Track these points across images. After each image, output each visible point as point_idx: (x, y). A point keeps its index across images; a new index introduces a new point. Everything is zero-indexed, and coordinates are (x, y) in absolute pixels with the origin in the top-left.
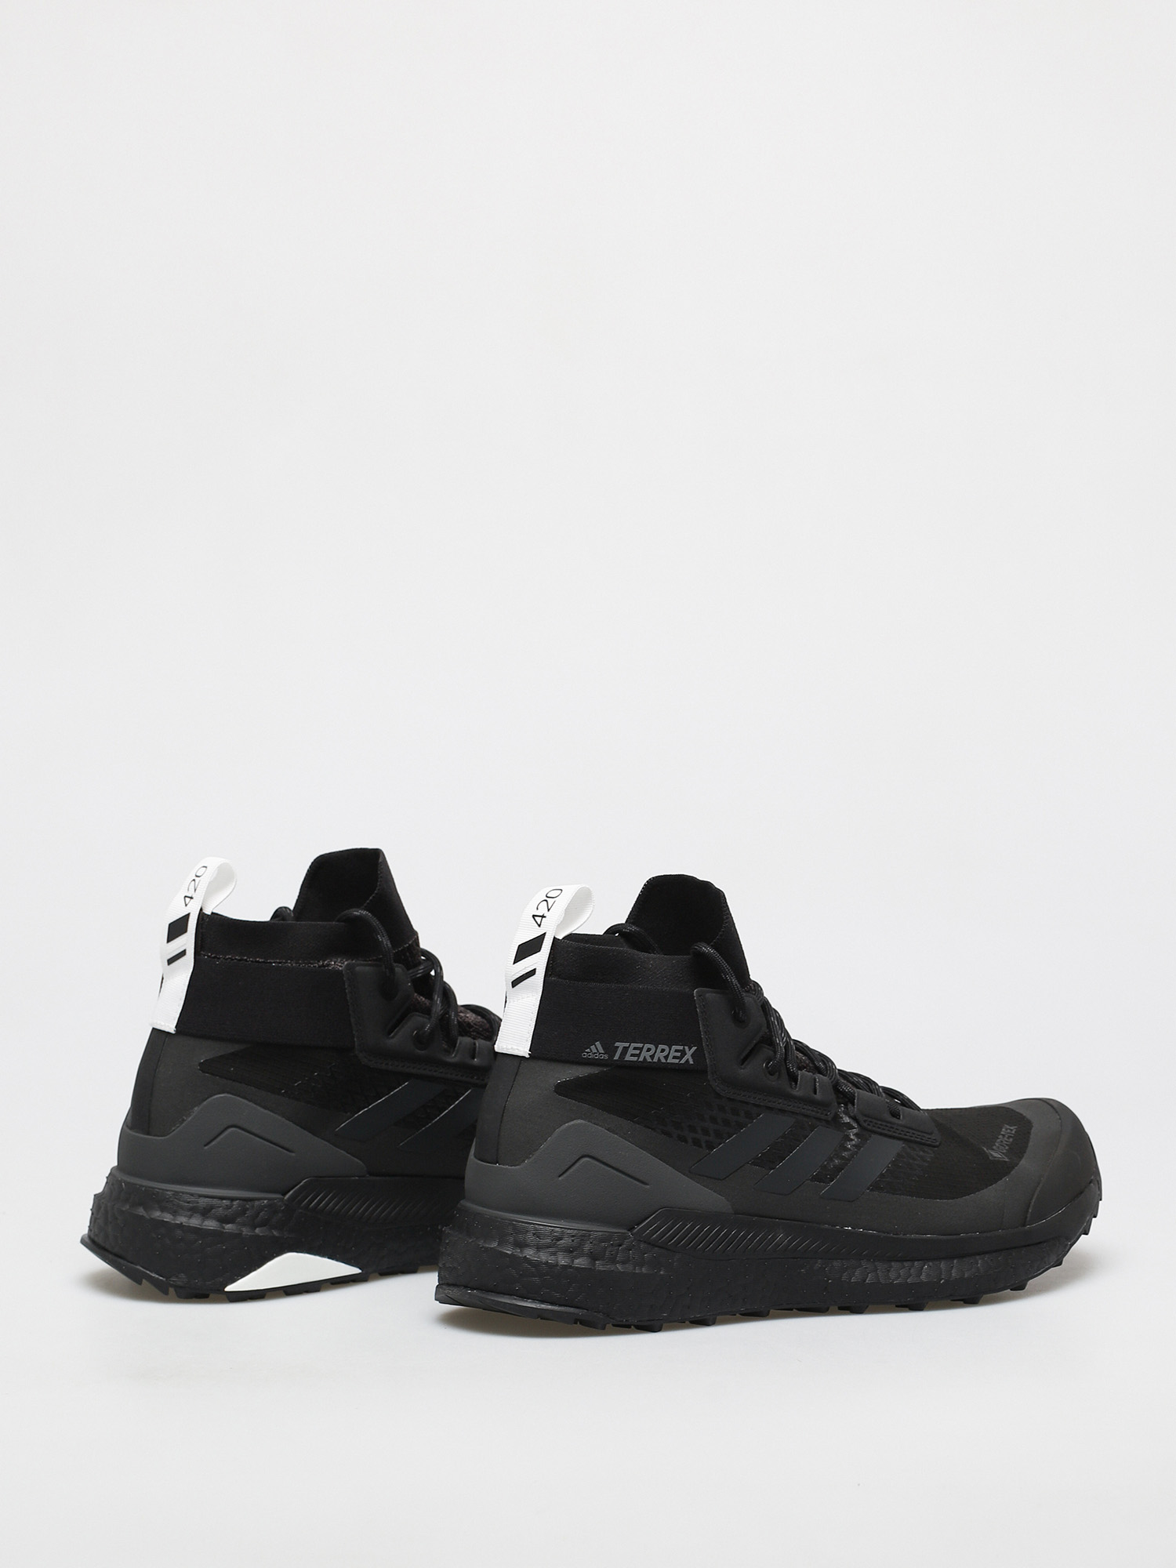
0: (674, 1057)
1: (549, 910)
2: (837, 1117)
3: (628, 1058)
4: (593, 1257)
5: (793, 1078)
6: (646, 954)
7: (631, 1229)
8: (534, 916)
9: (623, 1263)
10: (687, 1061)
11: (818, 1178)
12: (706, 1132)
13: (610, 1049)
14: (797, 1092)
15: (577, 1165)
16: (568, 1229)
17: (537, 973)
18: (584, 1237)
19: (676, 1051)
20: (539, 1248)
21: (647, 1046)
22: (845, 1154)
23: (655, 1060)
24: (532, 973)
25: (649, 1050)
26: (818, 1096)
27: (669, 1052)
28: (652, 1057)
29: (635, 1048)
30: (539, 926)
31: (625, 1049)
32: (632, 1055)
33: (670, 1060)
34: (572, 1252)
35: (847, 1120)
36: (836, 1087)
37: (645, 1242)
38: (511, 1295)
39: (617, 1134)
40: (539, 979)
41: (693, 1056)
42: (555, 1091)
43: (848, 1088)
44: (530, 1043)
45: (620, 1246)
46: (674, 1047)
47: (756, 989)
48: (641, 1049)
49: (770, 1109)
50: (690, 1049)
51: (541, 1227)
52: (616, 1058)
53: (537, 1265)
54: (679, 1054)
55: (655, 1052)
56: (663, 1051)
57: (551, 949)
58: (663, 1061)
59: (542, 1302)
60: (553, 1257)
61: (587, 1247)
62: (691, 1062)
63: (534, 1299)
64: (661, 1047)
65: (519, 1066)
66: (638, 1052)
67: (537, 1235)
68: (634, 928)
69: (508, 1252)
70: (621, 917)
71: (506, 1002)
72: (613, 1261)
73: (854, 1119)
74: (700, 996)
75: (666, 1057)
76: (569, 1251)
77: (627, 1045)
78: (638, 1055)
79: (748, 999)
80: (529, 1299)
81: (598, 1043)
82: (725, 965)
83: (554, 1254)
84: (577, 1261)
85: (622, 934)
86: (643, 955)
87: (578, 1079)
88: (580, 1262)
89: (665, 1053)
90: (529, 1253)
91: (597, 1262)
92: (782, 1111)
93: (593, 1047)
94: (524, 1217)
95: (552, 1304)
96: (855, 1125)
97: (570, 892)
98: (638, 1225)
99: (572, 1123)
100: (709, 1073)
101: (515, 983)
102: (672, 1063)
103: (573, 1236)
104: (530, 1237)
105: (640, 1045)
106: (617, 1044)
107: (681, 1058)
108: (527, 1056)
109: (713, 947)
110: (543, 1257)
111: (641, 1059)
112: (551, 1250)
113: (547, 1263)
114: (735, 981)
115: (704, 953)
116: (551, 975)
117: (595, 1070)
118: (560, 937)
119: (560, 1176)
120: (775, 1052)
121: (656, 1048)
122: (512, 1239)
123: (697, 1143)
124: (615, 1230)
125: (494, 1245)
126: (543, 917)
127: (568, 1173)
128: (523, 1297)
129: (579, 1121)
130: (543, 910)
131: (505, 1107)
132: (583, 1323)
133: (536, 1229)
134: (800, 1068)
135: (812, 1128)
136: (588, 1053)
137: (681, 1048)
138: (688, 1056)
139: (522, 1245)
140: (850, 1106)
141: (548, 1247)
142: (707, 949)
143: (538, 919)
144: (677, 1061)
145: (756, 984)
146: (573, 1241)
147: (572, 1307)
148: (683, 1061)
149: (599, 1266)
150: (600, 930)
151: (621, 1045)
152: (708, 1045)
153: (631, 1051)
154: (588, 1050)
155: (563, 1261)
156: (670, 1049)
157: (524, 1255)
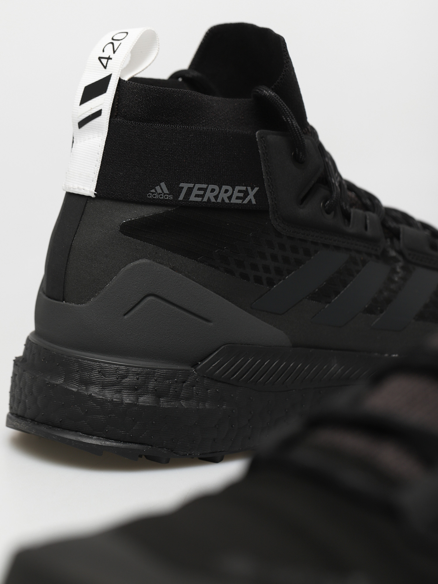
0: (238, 198)
1: (114, 52)
2: (384, 253)
3: (192, 198)
4: (158, 394)
5: (347, 216)
6: (210, 97)
7: (195, 365)
8: (100, 58)
9: (187, 399)
10: (250, 201)
11: (370, 310)
12: (267, 269)
13: (175, 190)
14: (351, 229)
15: (143, 303)
16: (133, 367)
17: (102, 114)
18: (149, 374)
19: (240, 191)
20: (104, 386)
21: (211, 187)
22: (393, 286)
23: (219, 200)
24: (98, 114)
25: (213, 190)
26: (369, 233)
27: (233, 192)
28: (216, 197)
29: (199, 189)
30: (105, 67)
31: (190, 190)
32: (197, 196)
33: (234, 201)
34: (136, 390)
35: (393, 253)
36: (383, 224)
37: (208, 378)
38: (76, 431)
39: (181, 273)
40: (104, 120)
41: (255, 196)
42: (120, 231)
43: (392, 224)
44: (96, 183)
45: (184, 382)
46: (237, 188)
47: (312, 133)
48: (205, 190)
49: (326, 246)
50: (252, 189)
51: (107, 365)
52: (181, 198)
53: (102, 403)
54: (241, 195)
55: (219, 192)
56: (226, 191)
57: (117, 90)
58: (227, 201)
59: (108, 438)
60: (117, 395)
61: (152, 385)
62: (254, 202)
63: (99, 436)
64: (224, 187)
65: (85, 206)
66: (202, 192)
67: (102, 372)
68: (195, 74)
69: (74, 389)
70: (184, 63)
71: (73, 142)
72: (177, 397)
73: (400, 252)
74: (262, 138)
75: (230, 198)
76: (134, 389)
77: (191, 185)
78: (203, 196)
79: (307, 141)
80: (94, 436)
81: (163, 184)
82: (286, 108)
83: (119, 392)
84: (141, 399)
85: (184, 78)
86: (206, 98)
87: (143, 219)
88: (145, 400)
89: (229, 194)
90: (94, 391)
91: (161, 399)
92: (337, 248)
93: (158, 188)
94: (91, 355)
95: (116, 440)
96: (400, 258)
97: (135, 34)
98: (202, 361)
99: (137, 262)
100: (270, 213)
101: (82, 124)
102: (235, 204)
103: (138, 374)
104: (95, 375)
105: (204, 186)
106: (181, 185)
107: (243, 198)
108: (93, 196)
109: (273, 90)
110: (109, 395)
111: (205, 199)
112: (116, 388)
113: (112, 401)
114: (295, 123)
115: (265, 96)
116: (116, 116)
117: (160, 210)
118: (126, 78)
119: (125, 315)
120: (331, 192)
121: (220, 189)
122: (77, 376)
123: (258, 280)
124: (179, 367)
125: (60, 381)
126: (109, 58)
127: (133, 312)
128: (89, 434)
129: (144, 261)
130: (108, 52)
131: (71, 245)
132: (148, 457)
133: (101, 367)
134: (352, 206)
135: (364, 263)
136: (153, 193)
137: (244, 188)
138: (251, 196)
139: (87, 383)
140: (395, 240)
141: (113, 385)
142: (268, 92)
143: (104, 61)
144: (239, 201)
145: (312, 128)
146: (138, 379)
147: (136, 443)
148: (246, 202)
149: (164, 403)
150: (164, 75)
151: (185, 186)
152: (269, 186)
153: (195, 192)
154: (153, 191)
155: (127, 399)
156: (234, 190)
157: (89, 393)
